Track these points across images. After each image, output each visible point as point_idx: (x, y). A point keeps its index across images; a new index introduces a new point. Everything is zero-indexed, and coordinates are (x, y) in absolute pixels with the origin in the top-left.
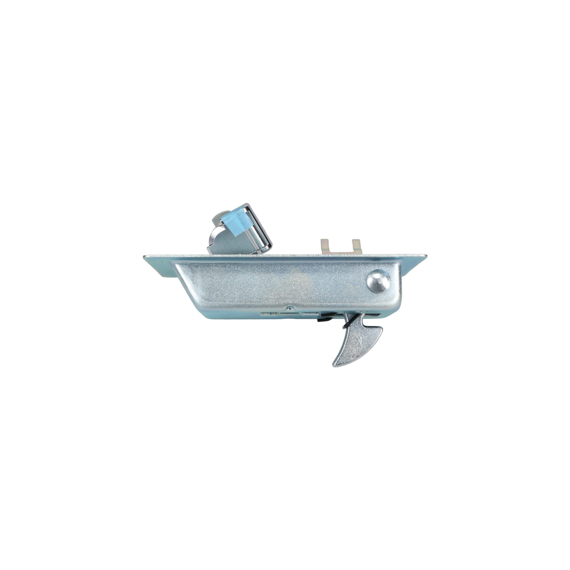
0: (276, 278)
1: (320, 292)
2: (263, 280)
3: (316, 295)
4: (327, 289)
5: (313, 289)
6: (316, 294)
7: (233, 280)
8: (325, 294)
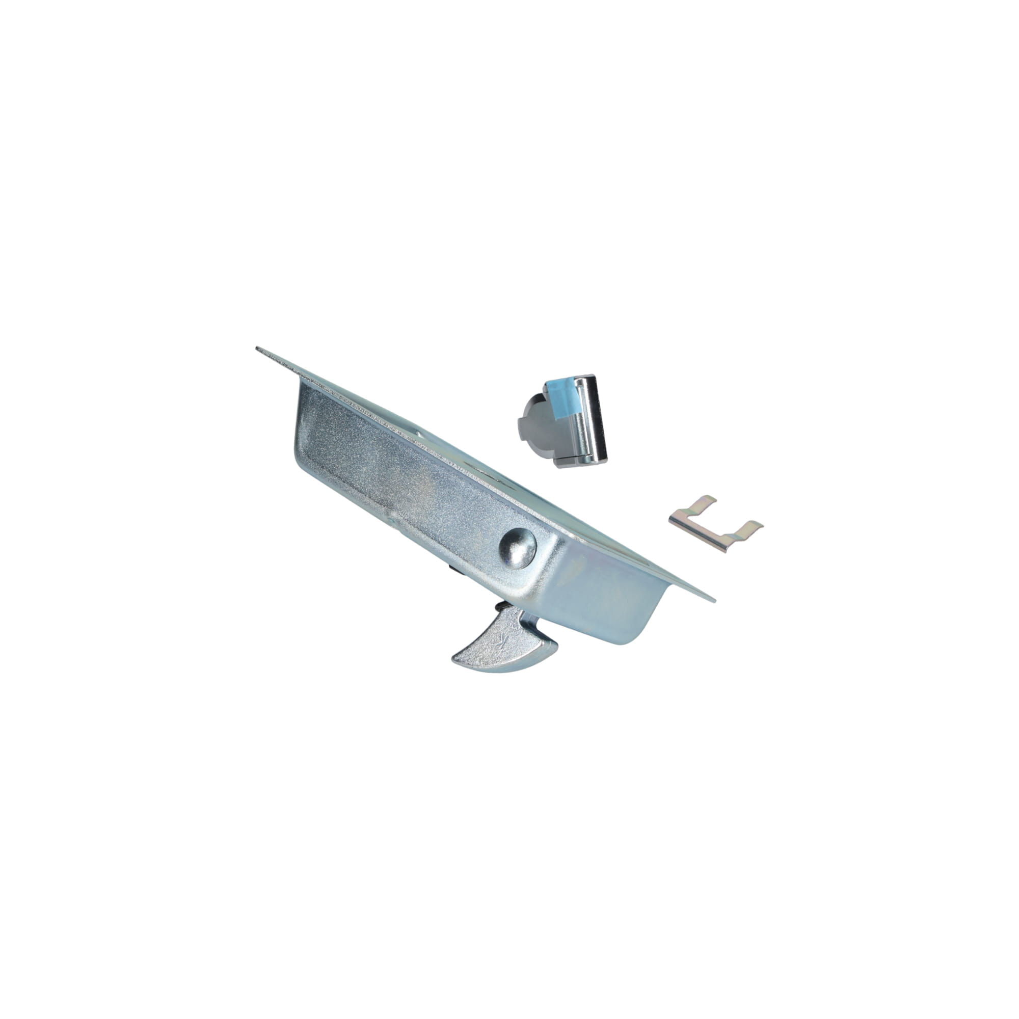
0: (398, 467)
1: (436, 520)
2: (381, 461)
3: (430, 522)
4: (448, 521)
5: (431, 510)
6: (430, 520)
7: (348, 442)
8: (441, 527)
